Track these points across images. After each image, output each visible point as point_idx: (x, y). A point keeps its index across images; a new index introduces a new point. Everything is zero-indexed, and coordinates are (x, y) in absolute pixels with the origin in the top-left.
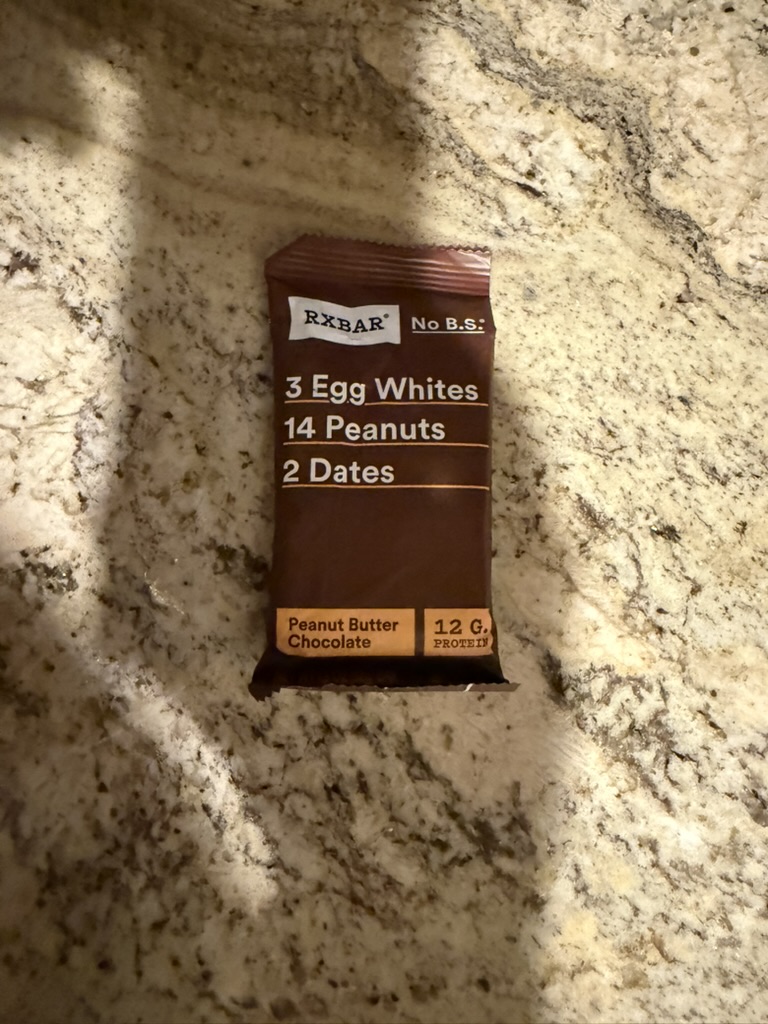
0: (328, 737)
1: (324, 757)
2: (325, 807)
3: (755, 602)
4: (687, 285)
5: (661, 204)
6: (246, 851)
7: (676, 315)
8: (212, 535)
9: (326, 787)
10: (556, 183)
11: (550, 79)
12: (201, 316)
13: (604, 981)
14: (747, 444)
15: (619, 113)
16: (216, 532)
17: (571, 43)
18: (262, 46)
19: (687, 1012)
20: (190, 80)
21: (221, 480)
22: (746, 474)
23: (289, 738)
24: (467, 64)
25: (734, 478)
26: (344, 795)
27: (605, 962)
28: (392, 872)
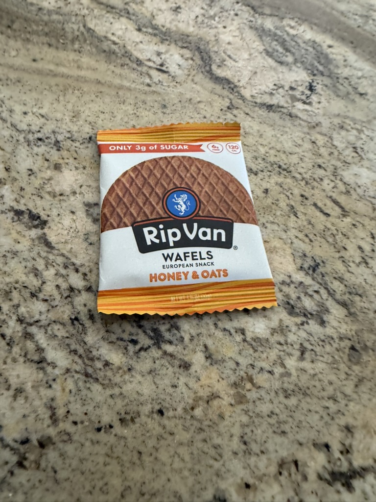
0: (72, 294)
1: (70, 304)
2: (71, 328)
3: (276, 221)
4: (231, 103)
5: (217, 75)
6: (25, 356)
7: (228, 113)
8: (11, 205)
9: (71, 319)
10: (173, 68)
11: (167, 34)
12: (10, 116)
13: (224, 403)
14: (264, 159)
15: (196, 46)
16: (14, 204)
17: (175, 23)
18: (43, 21)
19: (269, 413)
20: (9, 31)
21: (18, 181)
22: (265, 170)
23: (51, 296)
24: (133, 29)
25: (260, 172)
26: (81, 322)
27: (224, 392)
28: (107, 358)
